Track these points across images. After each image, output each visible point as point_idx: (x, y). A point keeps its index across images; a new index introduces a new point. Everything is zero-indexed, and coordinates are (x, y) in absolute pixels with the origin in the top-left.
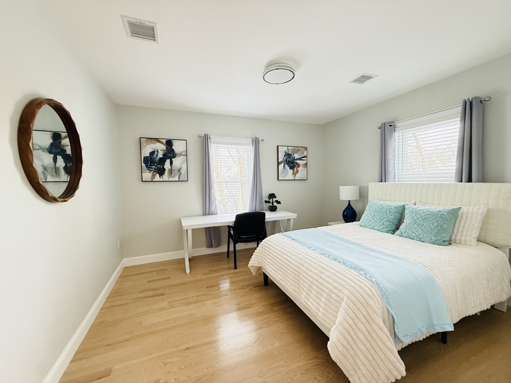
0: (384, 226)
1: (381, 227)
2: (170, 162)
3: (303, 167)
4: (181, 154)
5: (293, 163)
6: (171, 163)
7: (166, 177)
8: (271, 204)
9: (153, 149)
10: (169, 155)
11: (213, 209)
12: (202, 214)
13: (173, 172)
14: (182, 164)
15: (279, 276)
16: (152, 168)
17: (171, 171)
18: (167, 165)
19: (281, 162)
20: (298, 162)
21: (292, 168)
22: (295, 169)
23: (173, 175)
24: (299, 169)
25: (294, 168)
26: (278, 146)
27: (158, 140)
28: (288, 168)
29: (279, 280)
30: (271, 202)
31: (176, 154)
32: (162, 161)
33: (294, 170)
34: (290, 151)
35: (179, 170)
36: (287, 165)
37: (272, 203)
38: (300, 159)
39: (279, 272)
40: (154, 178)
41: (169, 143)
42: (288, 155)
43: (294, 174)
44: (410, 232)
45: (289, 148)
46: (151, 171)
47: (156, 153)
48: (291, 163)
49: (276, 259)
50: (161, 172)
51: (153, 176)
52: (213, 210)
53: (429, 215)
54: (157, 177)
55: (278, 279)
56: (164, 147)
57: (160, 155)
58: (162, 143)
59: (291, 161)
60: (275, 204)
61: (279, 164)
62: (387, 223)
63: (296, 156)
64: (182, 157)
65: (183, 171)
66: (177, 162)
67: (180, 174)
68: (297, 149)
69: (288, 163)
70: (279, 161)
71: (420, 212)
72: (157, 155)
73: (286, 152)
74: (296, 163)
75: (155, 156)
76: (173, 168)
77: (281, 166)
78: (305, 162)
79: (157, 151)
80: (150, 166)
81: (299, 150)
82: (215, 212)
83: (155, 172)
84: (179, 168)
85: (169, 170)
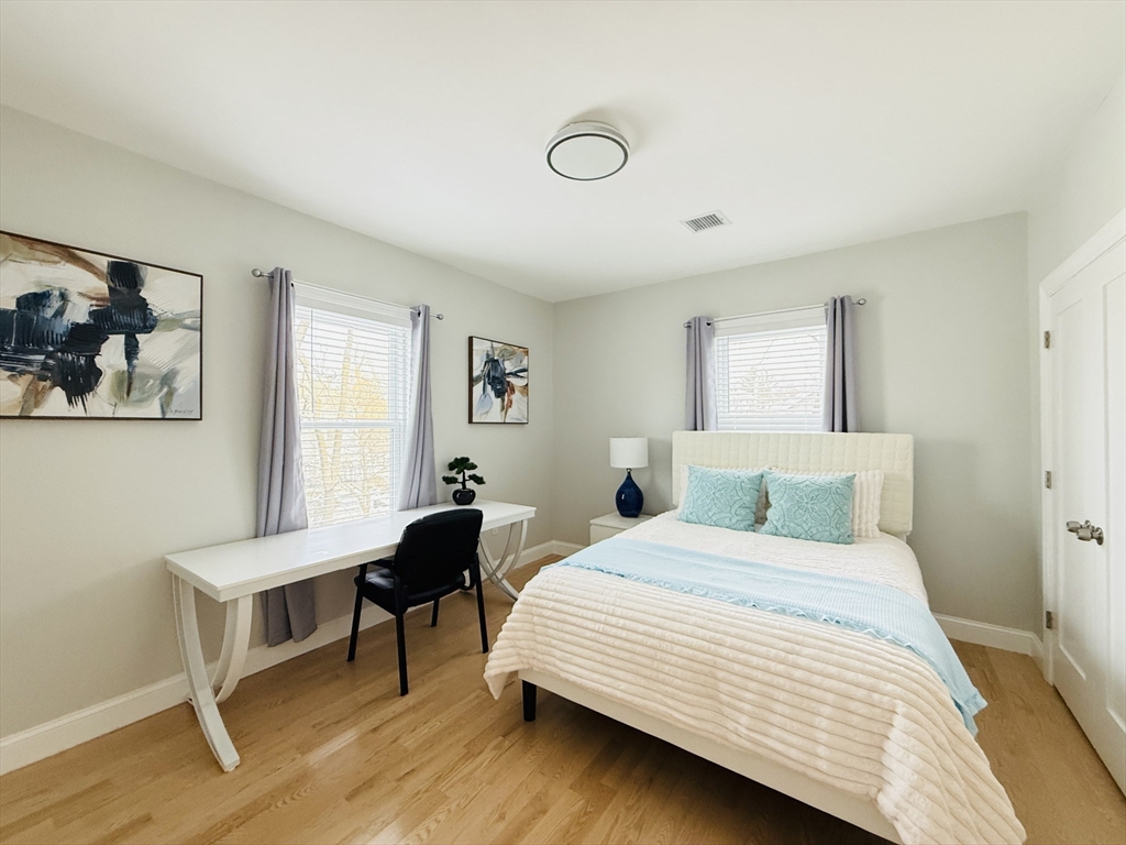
0: (739, 518)
1: (734, 521)
2: (127, 344)
3: (522, 393)
4: (175, 322)
5: (501, 383)
6: (131, 351)
7: (100, 400)
8: (460, 487)
9: (38, 284)
10: (125, 319)
11: (293, 512)
12: (252, 533)
13: (136, 384)
14: (178, 356)
15: (623, 686)
16: (29, 363)
17: (127, 384)
18: (111, 355)
19: (478, 379)
20: (512, 380)
21: (499, 394)
22: (506, 398)
23: (135, 394)
24: (514, 397)
25: (504, 394)
26: (471, 339)
27: (68, 253)
28: (492, 394)
29: (630, 698)
30: (461, 480)
31: (155, 320)
32: (87, 337)
33: (503, 400)
34: (496, 352)
35: (167, 379)
36: (489, 387)
37: (463, 483)
38: (515, 374)
39: (620, 674)
40: (37, 404)
41: (125, 275)
42: (492, 362)
43: (503, 408)
44: (792, 525)
45: (495, 345)
46: (22, 373)
47: (56, 304)
48: (499, 383)
49: (603, 638)
50: (80, 382)
51: (34, 396)
52: (293, 516)
53: (818, 490)
54: (56, 401)
55: (619, 694)
56: (101, 287)
57: (79, 313)
58: (88, 266)
59: (497, 378)
60: (471, 485)
61: (472, 381)
62: (743, 512)
63: (509, 367)
64: (179, 333)
65: (185, 384)
66: (156, 349)
67: (170, 394)
68: (511, 350)
69: (493, 381)
70: (475, 374)
71: (801, 486)
72: (60, 313)
73: (488, 355)
74: (509, 382)
75: (49, 313)
76: (138, 370)
77: (478, 388)
78: (524, 382)
79: (63, 296)
80: (16, 351)
81: (513, 353)
82: (299, 523)
83: (44, 379)
84: (165, 371)
85: (119, 376)
